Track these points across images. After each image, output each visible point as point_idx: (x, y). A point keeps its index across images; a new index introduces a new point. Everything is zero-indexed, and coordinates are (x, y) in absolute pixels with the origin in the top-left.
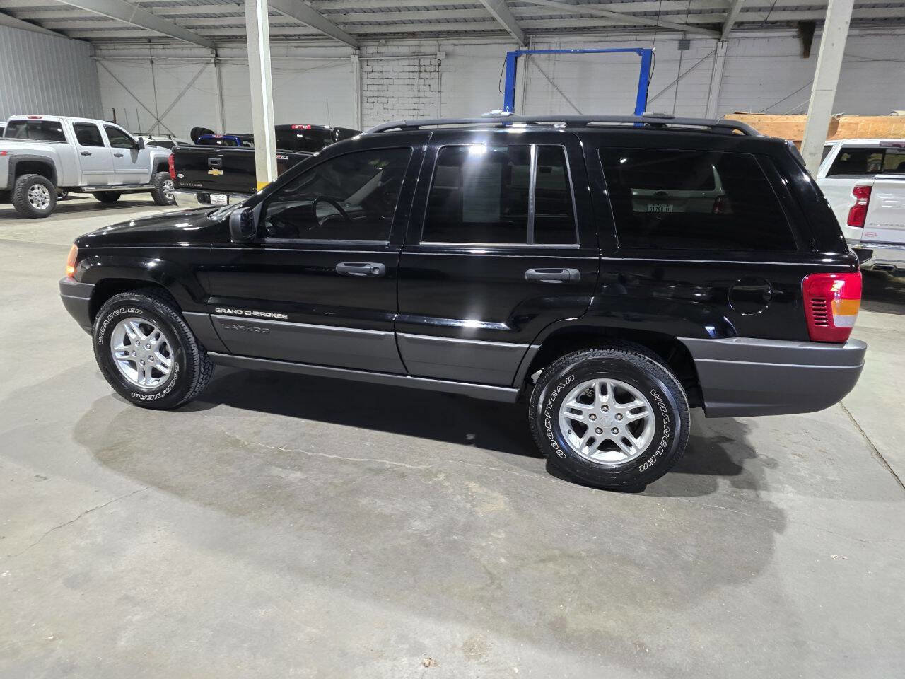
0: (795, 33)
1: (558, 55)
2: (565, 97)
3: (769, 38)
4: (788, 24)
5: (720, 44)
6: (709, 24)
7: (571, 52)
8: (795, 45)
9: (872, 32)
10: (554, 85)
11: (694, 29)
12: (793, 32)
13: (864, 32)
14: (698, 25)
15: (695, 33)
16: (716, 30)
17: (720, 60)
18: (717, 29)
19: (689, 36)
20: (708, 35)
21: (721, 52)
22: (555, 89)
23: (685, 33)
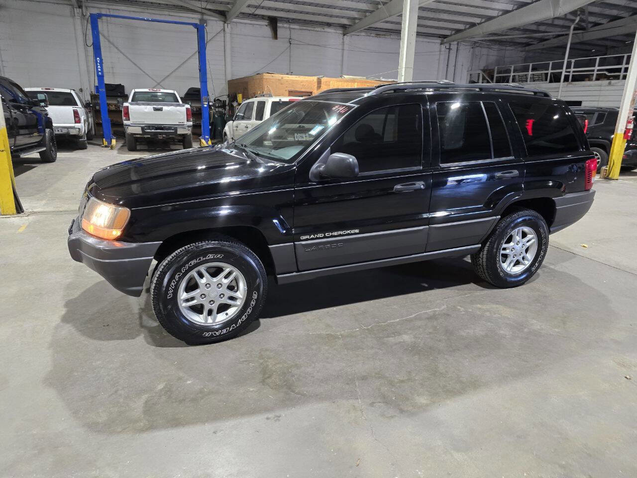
0: (267, 24)
1: (109, 18)
2: (121, 52)
3: (253, 24)
4: (263, 17)
5: (226, 25)
6: (217, 10)
7: (145, 20)
8: (268, 31)
9: (305, 28)
10: (109, 41)
11: (209, 13)
12: (265, 23)
13: (301, 28)
14: (210, 10)
15: (210, 15)
16: (221, 15)
17: (228, 36)
18: (223, 15)
19: (205, 17)
20: (216, 17)
21: (228, 30)
22: (111, 46)
23: (202, 14)
